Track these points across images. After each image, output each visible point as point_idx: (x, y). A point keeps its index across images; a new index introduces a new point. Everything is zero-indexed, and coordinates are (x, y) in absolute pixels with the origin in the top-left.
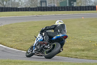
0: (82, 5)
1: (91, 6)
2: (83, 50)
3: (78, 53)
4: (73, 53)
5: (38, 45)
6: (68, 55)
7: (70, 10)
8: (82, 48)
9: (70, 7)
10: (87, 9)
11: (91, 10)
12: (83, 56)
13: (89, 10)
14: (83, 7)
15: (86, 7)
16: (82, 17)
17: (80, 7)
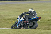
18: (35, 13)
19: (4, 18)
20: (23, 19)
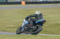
0: (13, 1)
1: (19, 2)
2: (14, 28)
3: (11, 29)
4: (8, 29)
5: (25, 27)
6: (5, 31)
7: (6, 4)
8: (14, 26)
9: (6, 2)
10: (16, 3)
11: (19, 4)
12: (14, 31)
13: (17, 4)
14: (14, 2)
15: (15, 2)
16: (13, 8)
17: (12, 2)
18: (41, 16)
19: (55, 23)
20: (28, 23)
